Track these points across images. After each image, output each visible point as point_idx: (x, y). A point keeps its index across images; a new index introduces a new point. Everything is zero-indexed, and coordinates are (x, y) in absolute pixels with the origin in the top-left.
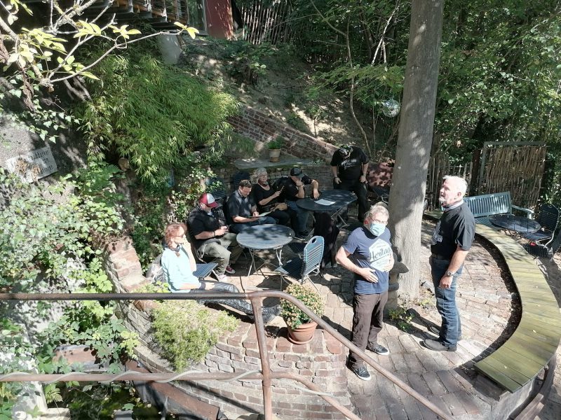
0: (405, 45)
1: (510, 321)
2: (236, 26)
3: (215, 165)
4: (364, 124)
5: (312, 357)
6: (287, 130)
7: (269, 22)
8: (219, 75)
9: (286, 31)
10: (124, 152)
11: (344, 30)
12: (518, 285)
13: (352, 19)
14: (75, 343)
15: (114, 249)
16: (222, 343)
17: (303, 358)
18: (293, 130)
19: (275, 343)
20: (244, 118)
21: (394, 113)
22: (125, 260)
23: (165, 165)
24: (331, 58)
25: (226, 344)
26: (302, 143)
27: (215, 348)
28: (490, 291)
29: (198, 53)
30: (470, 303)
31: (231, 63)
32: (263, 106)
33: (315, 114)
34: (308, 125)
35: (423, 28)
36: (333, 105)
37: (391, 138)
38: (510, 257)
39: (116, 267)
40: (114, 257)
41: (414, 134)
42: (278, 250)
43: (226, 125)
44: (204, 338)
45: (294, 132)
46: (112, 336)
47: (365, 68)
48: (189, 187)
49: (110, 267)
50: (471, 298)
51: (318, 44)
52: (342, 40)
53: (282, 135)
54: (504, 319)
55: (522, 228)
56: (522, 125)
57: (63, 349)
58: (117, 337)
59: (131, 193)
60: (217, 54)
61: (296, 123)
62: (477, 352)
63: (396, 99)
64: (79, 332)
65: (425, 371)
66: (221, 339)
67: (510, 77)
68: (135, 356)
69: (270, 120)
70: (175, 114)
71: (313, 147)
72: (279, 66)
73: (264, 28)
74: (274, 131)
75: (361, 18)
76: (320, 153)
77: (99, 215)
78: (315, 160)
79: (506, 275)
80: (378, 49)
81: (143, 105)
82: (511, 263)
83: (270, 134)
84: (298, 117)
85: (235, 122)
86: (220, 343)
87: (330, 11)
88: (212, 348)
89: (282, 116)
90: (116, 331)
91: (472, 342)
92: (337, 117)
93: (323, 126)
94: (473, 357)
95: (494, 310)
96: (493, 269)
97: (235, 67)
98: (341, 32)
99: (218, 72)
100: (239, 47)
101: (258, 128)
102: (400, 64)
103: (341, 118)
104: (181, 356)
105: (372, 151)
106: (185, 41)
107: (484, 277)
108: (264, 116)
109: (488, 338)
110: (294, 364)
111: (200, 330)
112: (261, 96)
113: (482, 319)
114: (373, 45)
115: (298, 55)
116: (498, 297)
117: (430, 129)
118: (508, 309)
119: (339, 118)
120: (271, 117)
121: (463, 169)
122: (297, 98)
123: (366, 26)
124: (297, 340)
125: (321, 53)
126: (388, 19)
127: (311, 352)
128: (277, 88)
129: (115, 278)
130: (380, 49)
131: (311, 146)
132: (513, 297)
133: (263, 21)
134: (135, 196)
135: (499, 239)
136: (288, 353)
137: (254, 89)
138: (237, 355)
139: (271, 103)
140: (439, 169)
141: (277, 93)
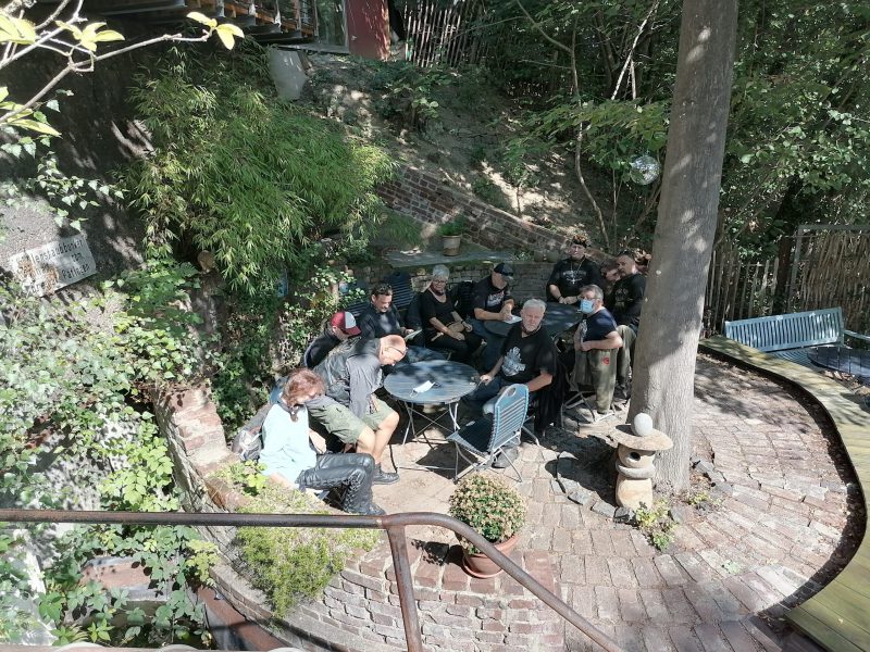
0: (671, 64)
1: (845, 533)
3: (354, 261)
4: (598, 194)
5: (505, 601)
6: (473, 204)
7: (449, 30)
8: (365, 116)
9: (473, 47)
10: (203, 242)
11: (569, 44)
12: (859, 471)
13: (580, 25)
14: (118, 554)
15: (180, 403)
16: (352, 571)
17: (488, 602)
18: (483, 204)
19: (441, 575)
20: (404, 185)
21: (648, 177)
22: (197, 422)
23: (269, 262)
24: (547, 88)
25: (359, 573)
26: (497, 226)
27: (340, 579)
28: (809, 479)
29: (333, 82)
30: (776, 500)
31: (385, 96)
32: (435, 166)
33: (519, 178)
34: (507, 196)
35: (705, 35)
36: (548, 164)
37: (642, 219)
38: (846, 421)
39: (182, 434)
40: (180, 418)
41: (688, 215)
42: (453, 404)
43: (373, 198)
44: (321, 562)
45: (483, 208)
46: (177, 545)
47: (602, 107)
48: (313, 298)
49: (173, 433)
50: (778, 491)
51: (525, 66)
52: (564, 58)
53: (465, 213)
54: (836, 530)
55: (863, 369)
56: (859, 195)
57: (100, 563)
58: (183, 548)
59: (217, 308)
60: (362, 83)
61: (488, 192)
62: (789, 589)
63: (652, 154)
64: (124, 536)
65: (698, 621)
66: (350, 564)
67: (846, 118)
68: (211, 581)
69: (446, 188)
70: (288, 180)
71: (514, 232)
72: (462, 102)
73: (439, 41)
74: (451, 207)
75: (596, 22)
76: (526, 242)
77: (151, 350)
78: (517, 254)
79: (838, 452)
80: (623, 73)
81: (235, 168)
82: (846, 431)
83: (444, 211)
84: (491, 182)
85: (389, 192)
86: (347, 569)
87: (545, 12)
88: (334, 577)
89: (467, 181)
90: (183, 538)
91: (780, 571)
92: (554, 182)
93: (533, 197)
94: (782, 598)
95: (818, 513)
96: (815, 440)
97: (390, 104)
98: (563, 47)
99: (364, 111)
100: (398, 71)
101: (426, 201)
102: (658, 99)
103: (562, 185)
104: (284, 588)
105: (610, 237)
106: (312, 63)
107: (800, 454)
108: (435, 181)
109: (809, 564)
110: (472, 611)
111: (315, 548)
112: (432, 151)
113: (797, 529)
114: (617, 66)
115: (492, 83)
116: (825, 490)
117: (712, 207)
118: (841, 511)
119: (558, 185)
120: (446, 183)
121: (762, 270)
122: (490, 152)
123: (603, 36)
124: (479, 571)
125: (529, 80)
126: (640, 24)
127: (501, 592)
128: (458, 136)
129: (182, 452)
130: (627, 71)
131: (511, 230)
132: (850, 491)
133: (439, 31)
134: (224, 312)
135: (824, 387)
136: (462, 593)
137: (421, 138)
138: (376, 592)
139: (447, 161)
140: (722, 269)
141: (458, 144)
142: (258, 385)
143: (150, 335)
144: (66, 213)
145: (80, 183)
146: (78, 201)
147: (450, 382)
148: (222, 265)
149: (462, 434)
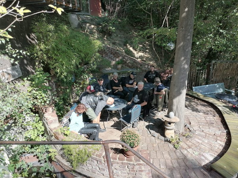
0: (177, 18)
1: (226, 143)
2: (103, 10)
3: (93, 72)
4: (158, 53)
5: (135, 164)
6: (125, 56)
7: (117, 8)
8: (95, 32)
9: (124, 13)
10: (51, 67)
11: (150, 12)
12: (229, 127)
13: (153, 7)
14: (29, 153)
15: (46, 111)
16: (94, 156)
17: (131, 164)
18: (128, 56)
19: (118, 157)
20: (106, 51)
21: (172, 48)
22: (51, 116)
23: (70, 72)
24: (144, 24)
25: (96, 157)
26: (131, 62)
27: (91, 158)
28: (216, 129)
29: (86, 23)
30: (207, 135)
31: (100, 27)
32: (114, 45)
33: (137, 48)
34: (134, 53)
35: (186, 10)
36: (145, 45)
37: (170, 59)
38: (225, 113)
39: (46, 120)
40: (46, 115)
41: (183, 58)
42: (120, 110)
43: (98, 54)
44: (85, 154)
45: (128, 57)
46: (46, 150)
47: (159, 29)
48: (82, 82)
49: (44, 119)
50: (208, 132)
51: (138, 18)
52: (149, 16)
53: (123, 58)
54: (223, 143)
55: (230, 99)
56: (228, 52)
57: (24, 156)
58: (47, 151)
59: (56, 85)
60: (94, 23)
61: (129, 53)
62: (211, 159)
63: (173, 42)
64: (31, 148)
65: (187, 168)
66: (93, 154)
67: (224, 32)
68: (55, 160)
69: (117, 51)
70: (75, 50)
72: (121, 28)
73: (115, 11)
74: (119, 57)
75: (157, 6)
76: (139, 66)
77: (38, 97)
78: (137, 69)
79: (223, 122)
80: (164, 20)
81: (60, 46)
82: (225, 116)
83: (117, 58)
84: (130, 50)
85: (102, 53)
86: (92, 156)
87: (144, 3)
88: (89, 158)
89: (123, 50)
90: (47, 148)
91: (209, 154)
92: (147, 50)
93: (141, 54)
94: (209, 161)
95: (219, 138)
96: (217, 118)
97: (102, 29)
98: (148, 13)
99: (95, 31)
100: (104, 20)
101: (112, 55)
102: (174, 27)
103: (149, 50)
104: (75, 161)
105: (162, 65)
106: (80, 17)
107: (213, 122)
108: (115, 50)
109: (216, 152)
110: (127, 166)
111: (84, 150)
112: (113, 41)
113: (213, 142)
114: (163, 18)
115: (130, 23)
116: (220, 132)
117: (189, 56)
118: (225, 137)
119: (148, 50)
121: (202, 73)
122: (129, 42)
123: (159, 10)
124: (128, 156)
125: (139, 22)
126: (169, 7)
127: (134, 161)
128: (120, 37)
129: (47, 125)
130: (166, 19)
131: (135, 63)
132: (227, 132)
133: (115, 9)
134: (58, 86)
135: (220, 104)
136: (124, 162)
137: (111, 38)
138: (100, 162)
139: (118, 44)
140: (192, 73)
141: (121, 39)
142: (67, 106)
143: (37, 93)
144: (14, 59)
145: (18, 51)
146: (17, 56)
147: (120, 104)
148: (57, 73)
149: (123, 118)
